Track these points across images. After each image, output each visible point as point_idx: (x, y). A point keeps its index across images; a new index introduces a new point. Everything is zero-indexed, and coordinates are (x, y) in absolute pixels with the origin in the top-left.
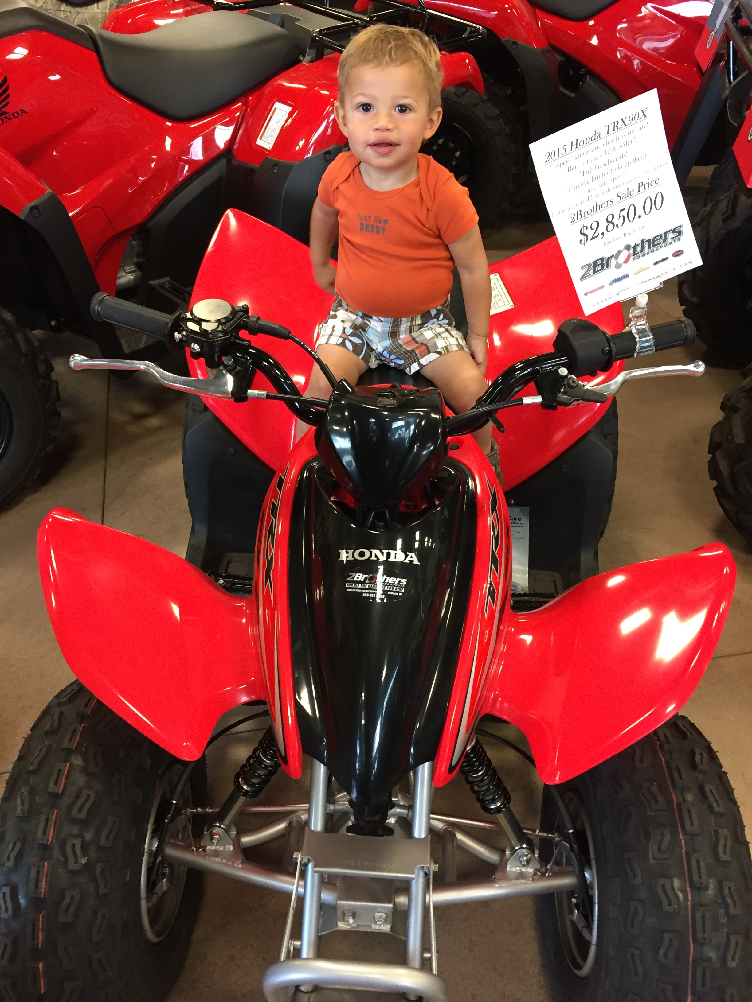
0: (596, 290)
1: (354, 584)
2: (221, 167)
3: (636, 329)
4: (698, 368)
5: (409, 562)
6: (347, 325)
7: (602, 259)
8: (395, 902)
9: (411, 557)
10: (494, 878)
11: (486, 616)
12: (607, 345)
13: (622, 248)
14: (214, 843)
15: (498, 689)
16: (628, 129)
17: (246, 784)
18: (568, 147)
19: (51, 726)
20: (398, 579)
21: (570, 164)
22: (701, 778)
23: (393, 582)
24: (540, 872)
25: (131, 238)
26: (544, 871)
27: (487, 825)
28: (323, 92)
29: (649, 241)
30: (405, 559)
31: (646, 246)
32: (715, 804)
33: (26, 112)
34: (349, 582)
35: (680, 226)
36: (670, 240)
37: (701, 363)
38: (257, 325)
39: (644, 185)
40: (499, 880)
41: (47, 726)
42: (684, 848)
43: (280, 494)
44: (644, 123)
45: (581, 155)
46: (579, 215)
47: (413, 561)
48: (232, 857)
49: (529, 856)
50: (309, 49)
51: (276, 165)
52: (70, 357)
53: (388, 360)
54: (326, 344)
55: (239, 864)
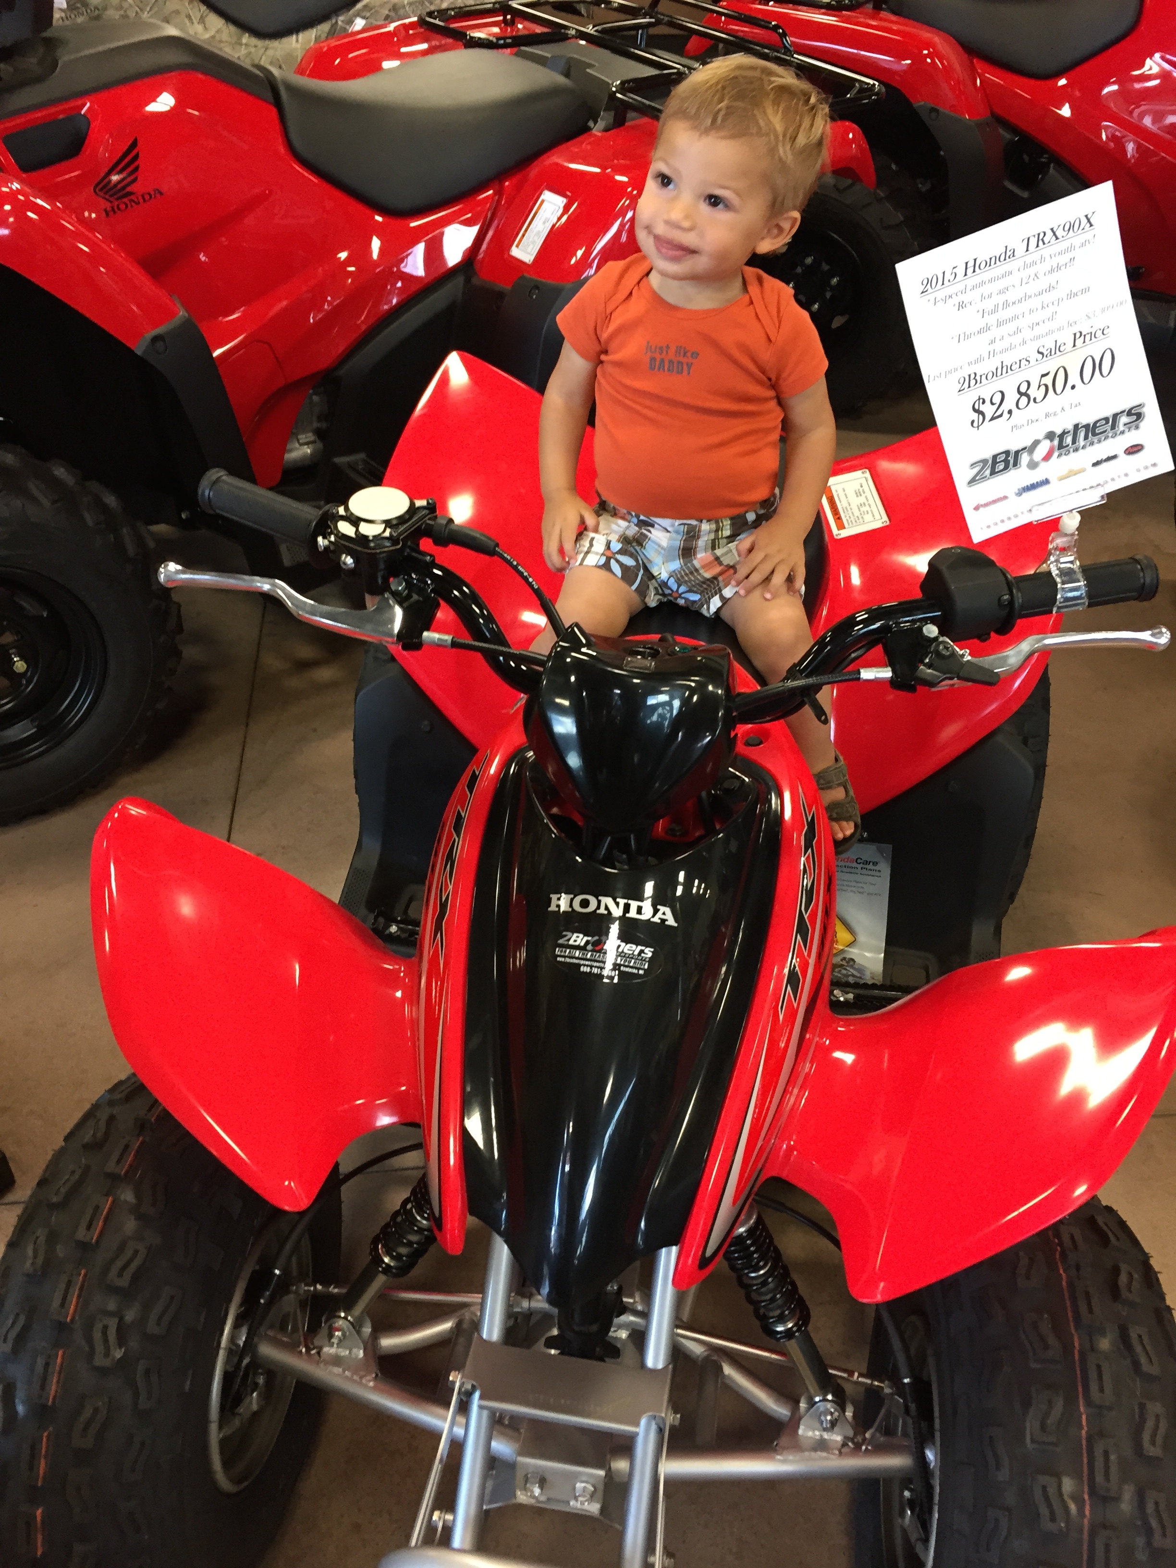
0: (994, 502)
1: (568, 951)
2: (454, 289)
3: (1059, 569)
4: (1159, 638)
5: (659, 921)
6: (614, 538)
7: (1007, 453)
8: (610, 1468)
9: (664, 914)
10: (777, 1445)
11: (781, 1017)
12: (1006, 591)
13: (1041, 436)
14: (333, 1343)
15: (794, 1138)
16: (1062, 245)
17: (388, 1253)
18: (960, 271)
19: (94, 1135)
20: (640, 948)
21: (961, 298)
22: (1125, 1314)
23: (631, 952)
24: (853, 1443)
25: (311, 391)
26: (860, 1440)
27: (774, 1356)
28: (619, 178)
29: (1087, 427)
30: (653, 916)
31: (1082, 435)
32: (1143, 1360)
33: (161, 194)
34: (562, 946)
35: (1140, 405)
36: (1121, 428)
37: (1164, 630)
38: (447, 531)
39: (1083, 337)
40: (785, 1448)
41: (87, 1136)
42: (1086, 1428)
43: (471, 799)
44: (1088, 235)
45: (983, 283)
46: (973, 380)
47: (667, 920)
48: (359, 1368)
49: (837, 1414)
50: (605, 110)
51: (537, 287)
52: (160, 566)
53: (675, 595)
54: (581, 567)
55: (370, 1381)
